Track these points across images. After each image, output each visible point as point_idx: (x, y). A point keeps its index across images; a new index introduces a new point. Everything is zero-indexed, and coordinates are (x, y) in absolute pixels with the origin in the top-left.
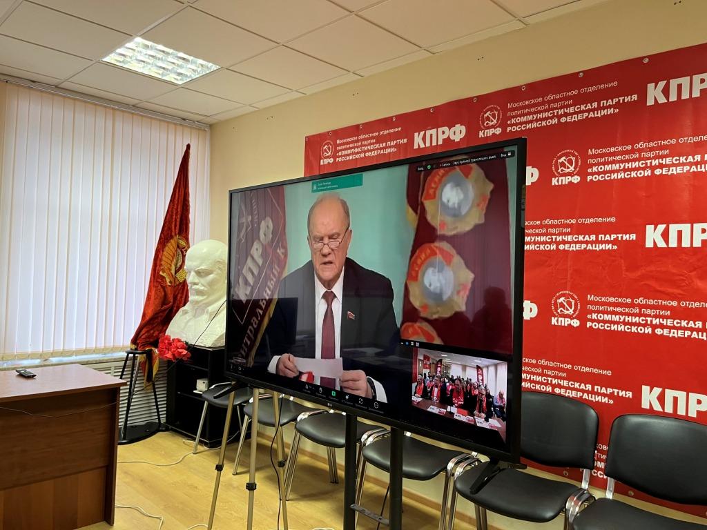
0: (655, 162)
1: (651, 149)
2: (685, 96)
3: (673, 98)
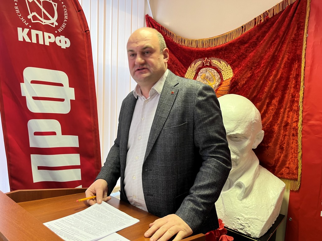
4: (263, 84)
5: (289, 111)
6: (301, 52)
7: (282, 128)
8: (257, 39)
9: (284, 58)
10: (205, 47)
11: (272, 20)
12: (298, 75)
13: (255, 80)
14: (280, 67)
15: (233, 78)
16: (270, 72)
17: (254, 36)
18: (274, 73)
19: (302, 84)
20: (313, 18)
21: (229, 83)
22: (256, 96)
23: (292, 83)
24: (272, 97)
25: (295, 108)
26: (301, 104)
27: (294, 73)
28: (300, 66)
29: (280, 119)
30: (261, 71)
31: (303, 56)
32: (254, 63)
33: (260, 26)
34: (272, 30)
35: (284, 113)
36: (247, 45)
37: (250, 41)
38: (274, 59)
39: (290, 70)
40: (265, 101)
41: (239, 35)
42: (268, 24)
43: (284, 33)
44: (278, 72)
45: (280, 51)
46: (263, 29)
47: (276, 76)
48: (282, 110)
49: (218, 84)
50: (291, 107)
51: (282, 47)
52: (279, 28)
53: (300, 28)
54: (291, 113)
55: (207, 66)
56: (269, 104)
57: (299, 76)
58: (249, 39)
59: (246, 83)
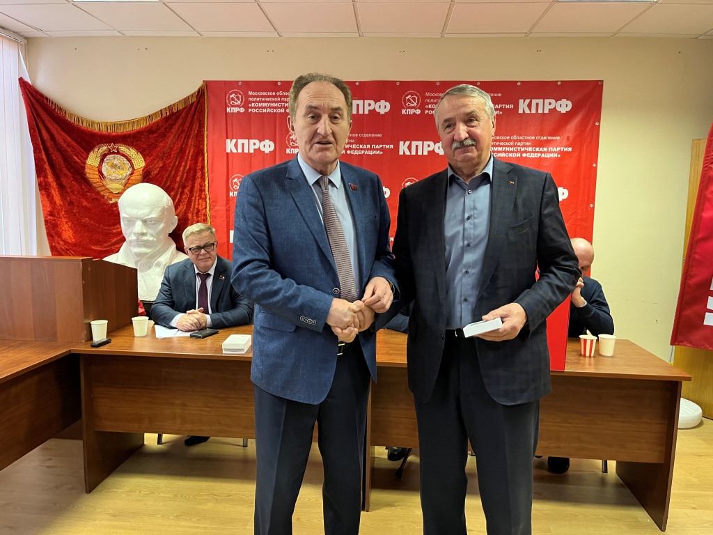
0: (523, 149)
1: (520, 141)
2: (540, 111)
3: (534, 111)
4: (175, 173)
5: (199, 200)
6: (203, 147)
7: (195, 215)
8: (165, 129)
9: (191, 151)
10: (109, 131)
11: (177, 114)
12: (203, 167)
13: (167, 170)
14: (188, 159)
15: (145, 168)
16: (180, 164)
17: (162, 126)
18: (183, 164)
19: (206, 175)
20: (210, 117)
21: (141, 172)
22: (169, 186)
23: (199, 174)
24: (184, 187)
25: (203, 196)
26: (207, 193)
27: (199, 165)
28: (203, 159)
29: (192, 206)
30: (171, 162)
31: (205, 151)
32: (164, 154)
33: (167, 119)
34: (178, 124)
35: (195, 201)
36: (155, 135)
37: (159, 131)
38: (182, 151)
39: (197, 162)
40: (178, 191)
41: (147, 124)
42: (173, 117)
43: (189, 128)
44: (186, 164)
45: (187, 145)
46: (170, 122)
47: (185, 167)
48: (193, 198)
49: (129, 173)
50: (200, 195)
51: (188, 141)
52: (183, 123)
53: (201, 126)
54: (200, 201)
55: (114, 153)
56: (182, 193)
58: (158, 129)
59: (159, 173)
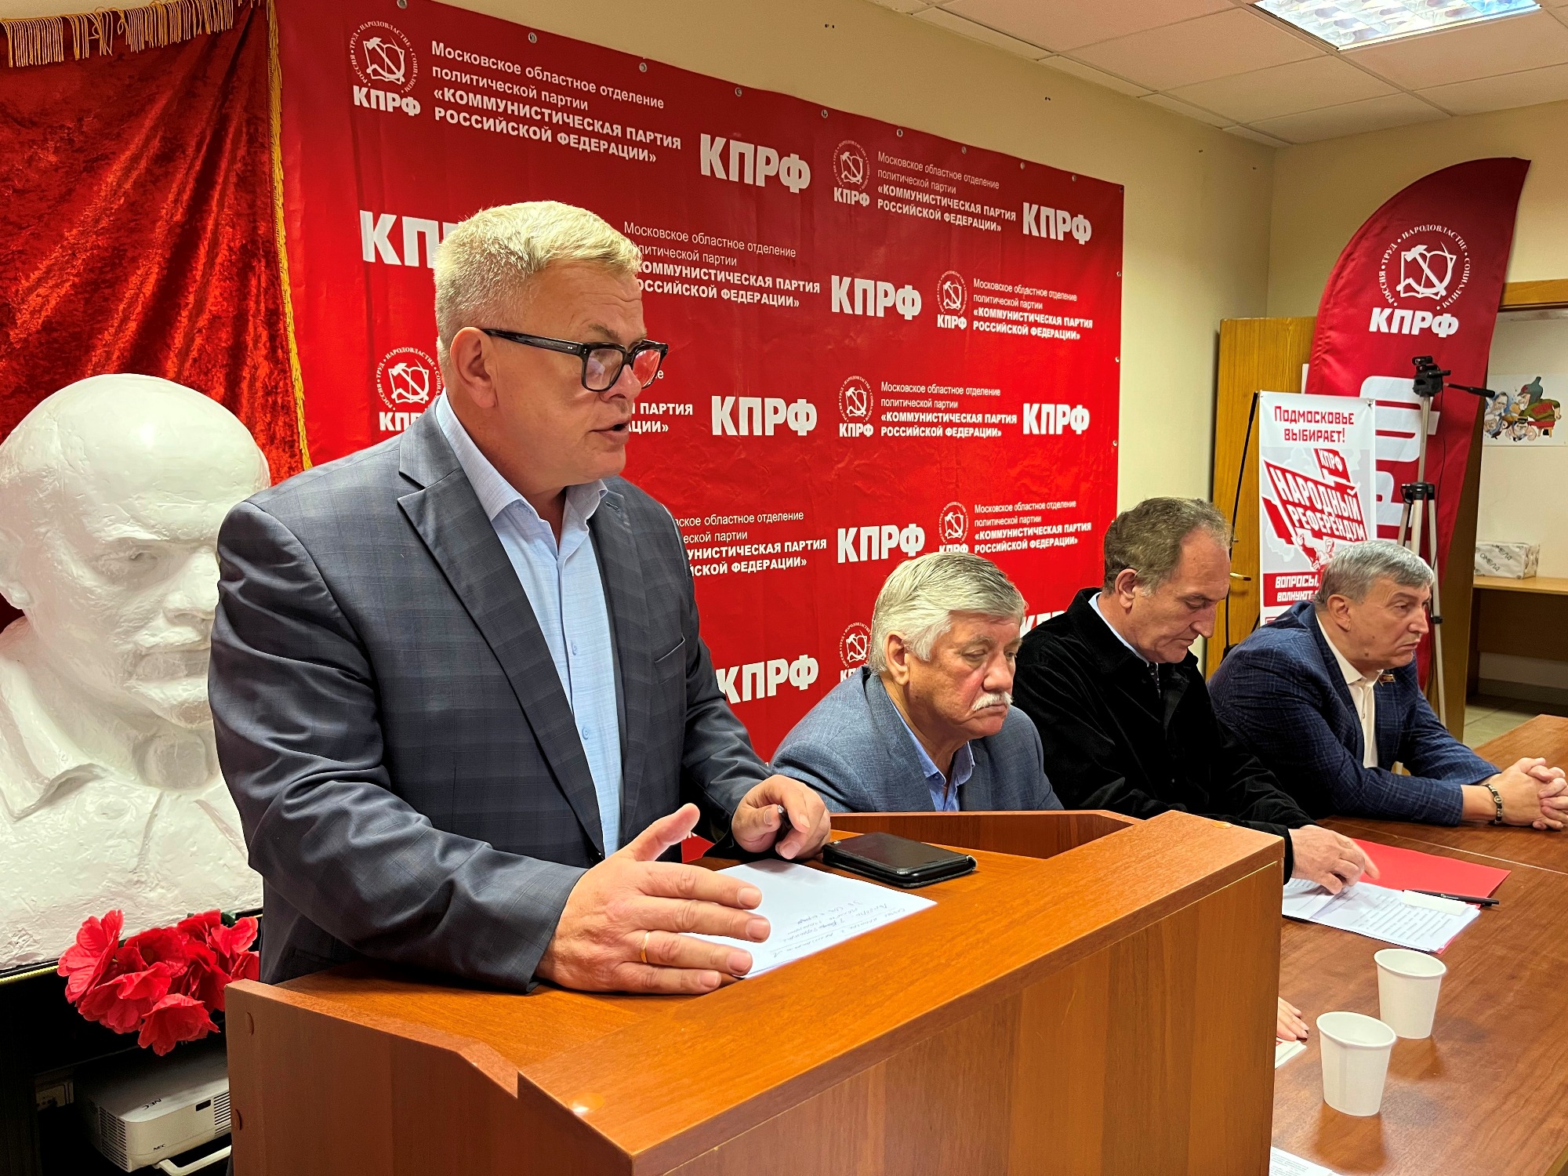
4: (144, 331)
9: (219, 243)
12: (273, 314)
13: (108, 313)
19: (291, 346)
20: (291, 114)
23: (261, 342)
25: (280, 430)
26: (299, 419)
27: (257, 302)
28: (275, 281)
31: (282, 249)
39: (243, 293)
43: (201, 141)
44: (202, 294)
45: (197, 213)
50: (268, 428)
51: (202, 196)
54: (272, 453)
57: (279, 318)
